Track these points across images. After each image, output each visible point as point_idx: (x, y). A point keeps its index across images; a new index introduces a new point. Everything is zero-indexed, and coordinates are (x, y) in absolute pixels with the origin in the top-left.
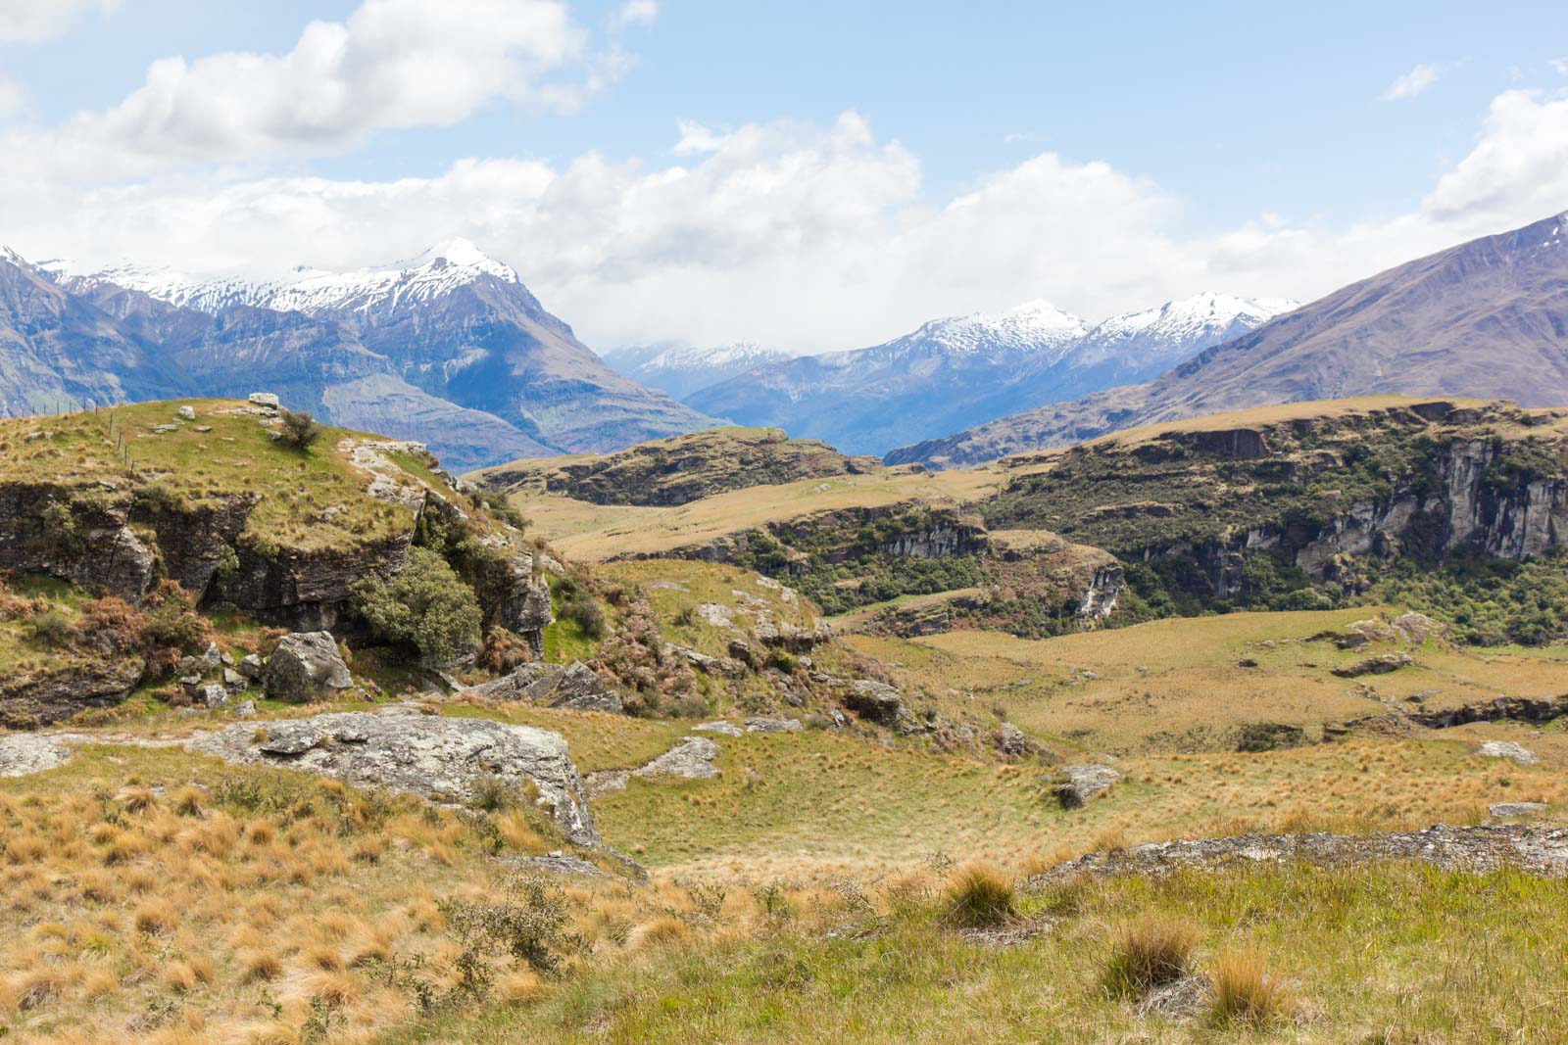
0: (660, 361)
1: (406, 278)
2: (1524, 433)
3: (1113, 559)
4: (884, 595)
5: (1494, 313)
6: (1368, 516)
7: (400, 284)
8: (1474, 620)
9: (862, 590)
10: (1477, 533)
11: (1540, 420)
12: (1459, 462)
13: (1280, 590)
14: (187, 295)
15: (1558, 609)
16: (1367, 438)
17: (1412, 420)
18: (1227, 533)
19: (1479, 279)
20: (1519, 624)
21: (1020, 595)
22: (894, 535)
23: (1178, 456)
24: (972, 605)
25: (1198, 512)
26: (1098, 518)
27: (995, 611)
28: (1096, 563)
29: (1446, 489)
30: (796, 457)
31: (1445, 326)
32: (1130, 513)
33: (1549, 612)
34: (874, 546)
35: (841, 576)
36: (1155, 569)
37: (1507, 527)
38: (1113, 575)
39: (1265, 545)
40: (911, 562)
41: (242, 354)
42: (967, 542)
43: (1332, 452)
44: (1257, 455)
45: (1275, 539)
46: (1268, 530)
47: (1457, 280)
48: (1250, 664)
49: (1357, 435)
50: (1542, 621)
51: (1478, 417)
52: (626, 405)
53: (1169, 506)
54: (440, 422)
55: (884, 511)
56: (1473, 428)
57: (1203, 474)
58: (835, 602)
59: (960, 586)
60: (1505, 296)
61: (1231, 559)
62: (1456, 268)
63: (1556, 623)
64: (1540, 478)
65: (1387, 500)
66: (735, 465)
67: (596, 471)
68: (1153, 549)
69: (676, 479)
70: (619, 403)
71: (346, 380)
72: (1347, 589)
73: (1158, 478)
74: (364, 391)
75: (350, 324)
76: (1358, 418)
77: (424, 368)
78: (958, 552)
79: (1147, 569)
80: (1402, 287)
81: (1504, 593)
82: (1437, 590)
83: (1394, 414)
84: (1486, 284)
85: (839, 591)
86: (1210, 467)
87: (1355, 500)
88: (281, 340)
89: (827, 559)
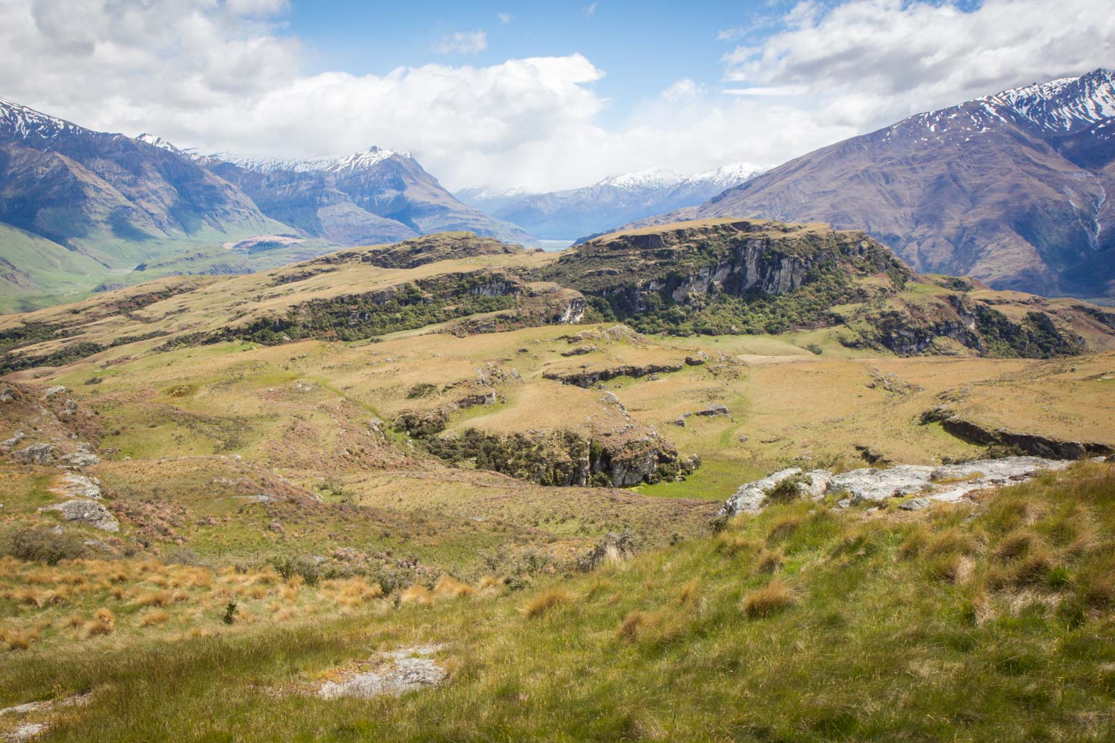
0: (483, 195)
1: (357, 156)
2: (782, 235)
3: (581, 295)
4: (466, 313)
5: (858, 173)
6: (707, 274)
7: (355, 159)
8: (751, 322)
9: (456, 311)
10: (759, 282)
11: (792, 230)
12: (750, 250)
13: (662, 309)
14: (256, 165)
15: (789, 317)
16: (709, 238)
17: (732, 230)
18: (639, 284)
19: (853, 156)
20: (770, 324)
21: (531, 313)
22: (474, 285)
23: (625, 246)
24: (507, 318)
25: (629, 273)
26: (586, 276)
27: (517, 320)
28: (572, 297)
29: (744, 261)
30: (479, 245)
31: (835, 179)
32: (600, 274)
33: (785, 318)
34: (465, 291)
35: (448, 305)
36: (607, 300)
37: (771, 279)
38: (580, 303)
39: (659, 288)
40: (482, 297)
41: (279, 193)
42: (510, 288)
43: (692, 245)
44: (659, 247)
45: (664, 285)
46: (660, 281)
47: (842, 157)
48: (524, 351)
49: (705, 237)
50: (780, 323)
51: (760, 228)
52: (461, 216)
53: (617, 270)
54: (373, 224)
55: (471, 274)
56: (758, 234)
57: (634, 255)
58: (442, 316)
59: (503, 309)
60: (864, 165)
61: (642, 295)
62: (841, 151)
63: (787, 323)
64: (787, 257)
65: (716, 267)
66: (449, 250)
67: (384, 252)
68: (607, 289)
69: (421, 256)
70: (457, 215)
71: (328, 205)
72: (694, 308)
73: (615, 257)
74: (337, 209)
75: (331, 179)
76: (706, 229)
77: (366, 199)
78: (505, 293)
79: (604, 299)
80: (815, 161)
81: (767, 310)
82: (737, 309)
83: (724, 227)
84: (855, 159)
85: (445, 311)
86: (638, 252)
87: (700, 267)
88: (297, 186)
89: (441, 296)
